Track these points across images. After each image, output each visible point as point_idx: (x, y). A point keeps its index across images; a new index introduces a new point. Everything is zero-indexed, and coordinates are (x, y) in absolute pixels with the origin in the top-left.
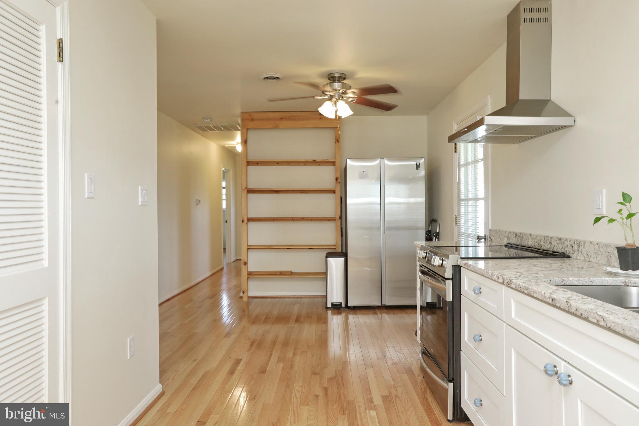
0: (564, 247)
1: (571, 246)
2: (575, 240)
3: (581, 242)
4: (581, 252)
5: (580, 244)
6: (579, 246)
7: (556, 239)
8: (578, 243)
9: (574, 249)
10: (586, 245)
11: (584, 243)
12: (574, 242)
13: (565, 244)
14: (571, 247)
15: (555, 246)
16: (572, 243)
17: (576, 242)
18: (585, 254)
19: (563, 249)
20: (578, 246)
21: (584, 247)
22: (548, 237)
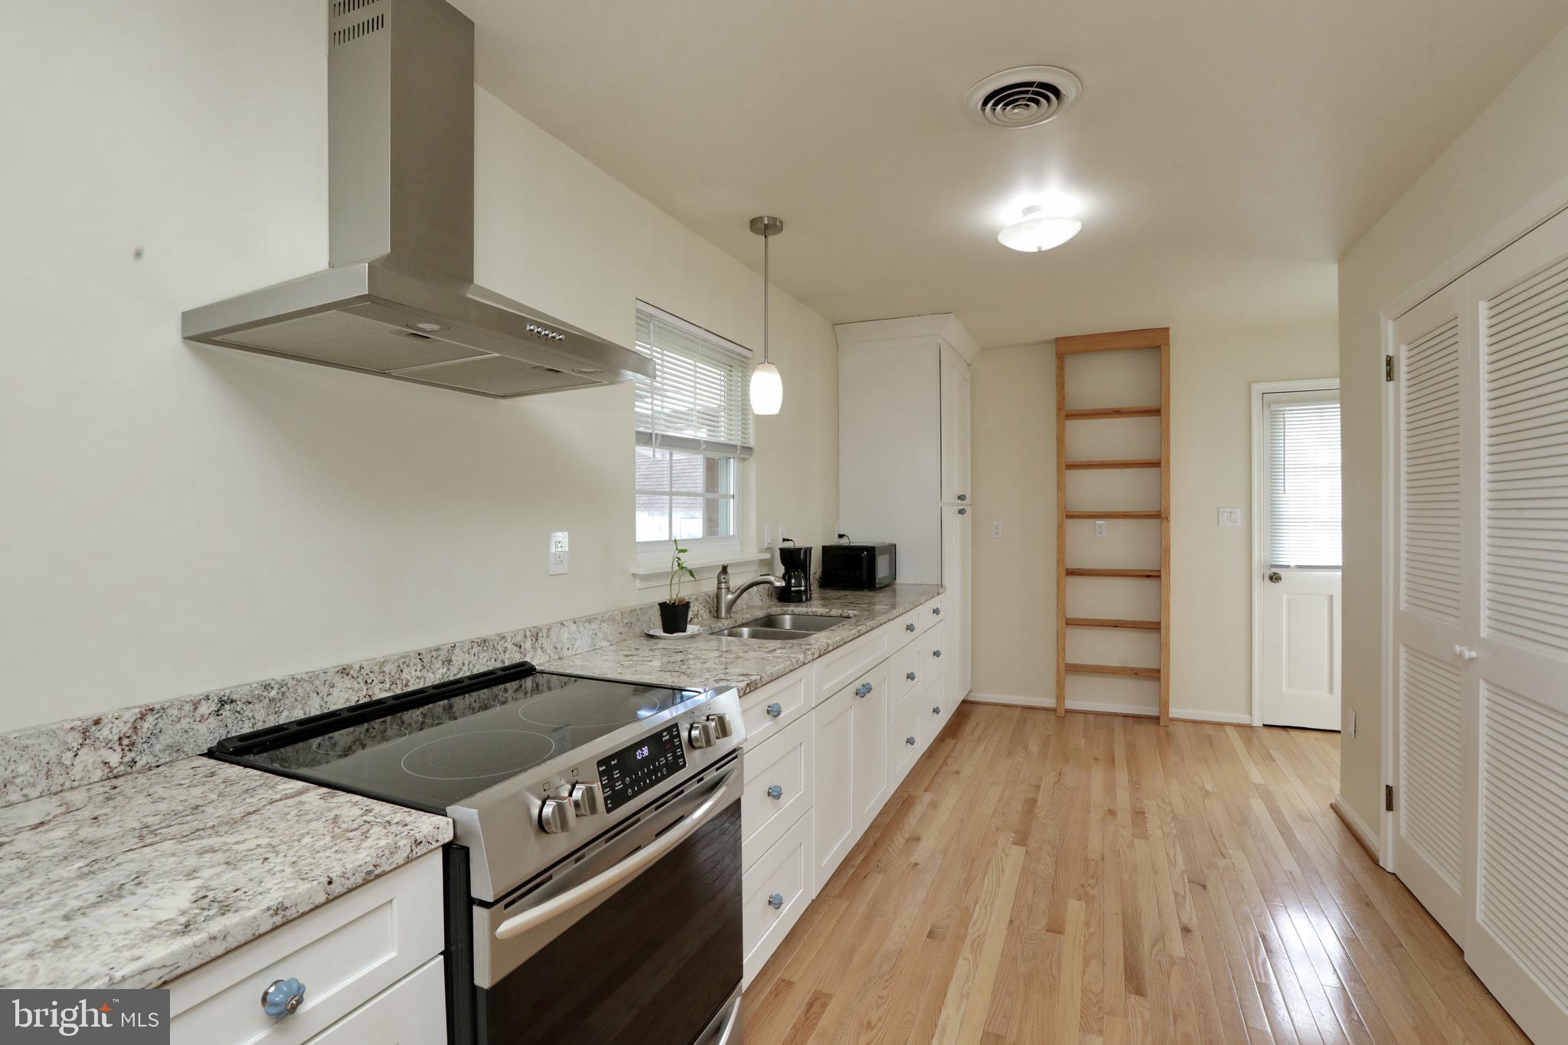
0: (494, 656)
1: (516, 645)
2: (528, 631)
3: (541, 630)
4: (542, 648)
5: (540, 635)
6: (537, 640)
7: (467, 645)
8: (534, 633)
9: (525, 649)
10: (551, 633)
11: (549, 630)
12: (525, 636)
13: (498, 647)
14: (515, 648)
15: (466, 662)
16: (519, 638)
17: (528, 634)
18: (550, 650)
19: (493, 660)
20: (534, 640)
21: (548, 637)
22: (437, 650)
